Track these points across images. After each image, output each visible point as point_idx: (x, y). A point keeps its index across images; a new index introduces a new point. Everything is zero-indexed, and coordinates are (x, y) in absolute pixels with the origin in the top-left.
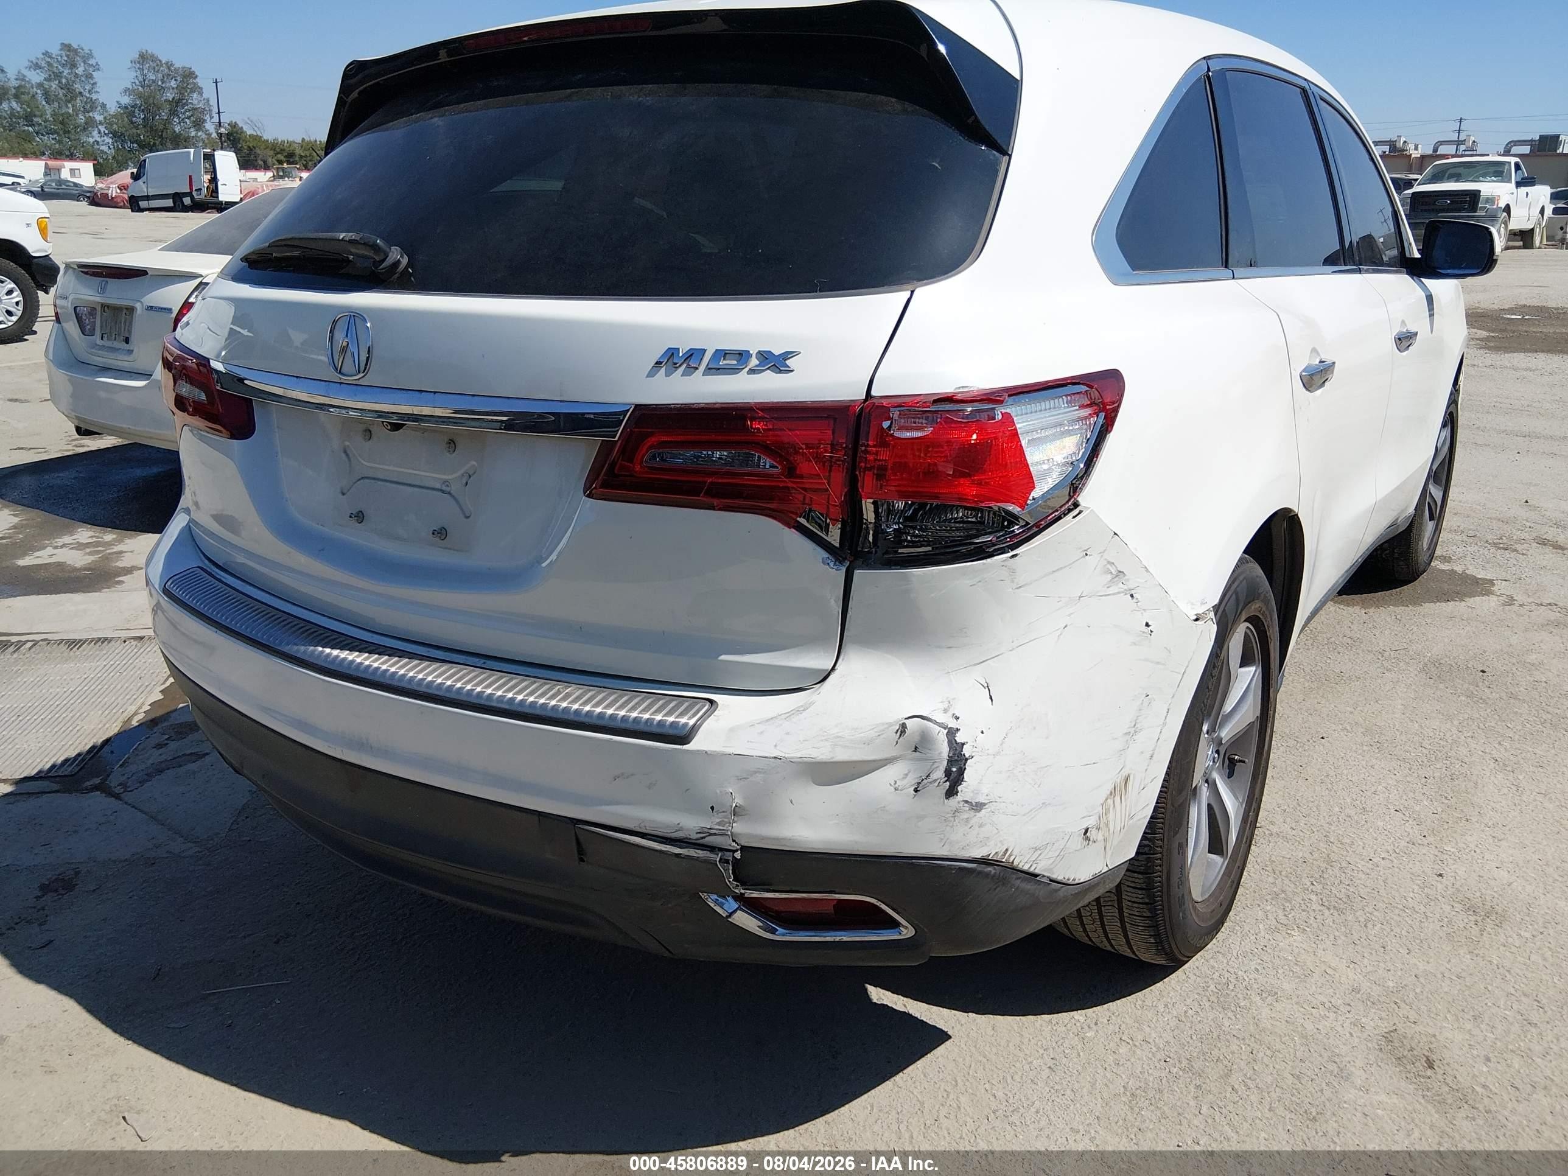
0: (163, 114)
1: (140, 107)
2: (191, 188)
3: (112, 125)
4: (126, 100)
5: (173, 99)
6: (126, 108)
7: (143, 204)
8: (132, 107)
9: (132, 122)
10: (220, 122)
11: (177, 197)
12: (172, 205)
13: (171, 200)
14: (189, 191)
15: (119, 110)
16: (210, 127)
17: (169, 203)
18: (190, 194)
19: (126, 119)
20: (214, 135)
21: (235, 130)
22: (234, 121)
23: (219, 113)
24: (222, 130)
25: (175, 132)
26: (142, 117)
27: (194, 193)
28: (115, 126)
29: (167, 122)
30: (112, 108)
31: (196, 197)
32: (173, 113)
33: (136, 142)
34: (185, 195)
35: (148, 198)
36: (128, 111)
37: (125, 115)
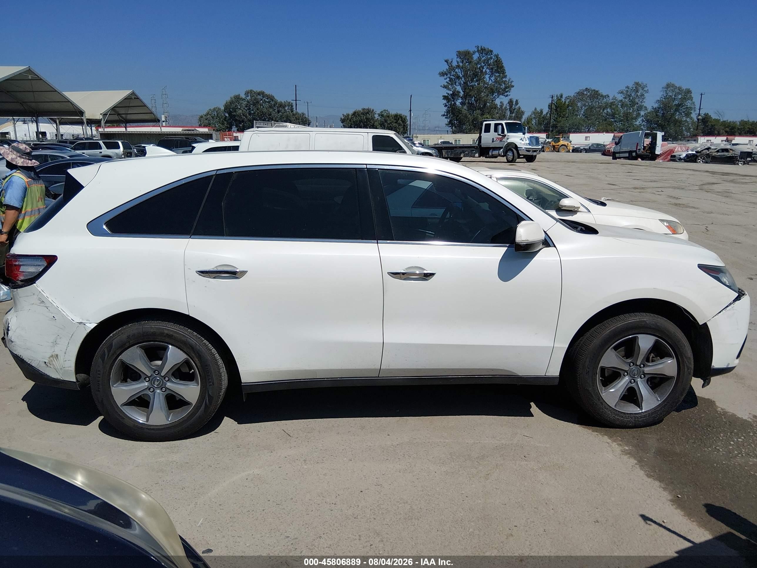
0: (672, 111)
1: (662, 108)
2: (637, 149)
3: (647, 117)
4: (656, 105)
5: (678, 103)
6: (656, 109)
7: (617, 155)
8: (658, 108)
9: (657, 115)
10: (699, 114)
11: (630, 152)
12: (628, 156)
13: (628, 154)
14: (635, 150)
15: (652, 110)
16: (694, 116)
17: (627, 155)
18: (635, 151)
19: (655, 114)
20: (696, 120)
21: (706, 117)
22: (707, 113)
23: (700, 109)
24: (700, 117)
25: (675, 119)
26: (662, 112)
27: (637, 151)
28: (649, 117)
29: (673, 115)
30: (650, 109)
31: (638, 153)
32: (677, 110)
33: (656, 124)
34: (634, 151)
35: (619, 153)
36: (656, 110)
37: (654, 112)
